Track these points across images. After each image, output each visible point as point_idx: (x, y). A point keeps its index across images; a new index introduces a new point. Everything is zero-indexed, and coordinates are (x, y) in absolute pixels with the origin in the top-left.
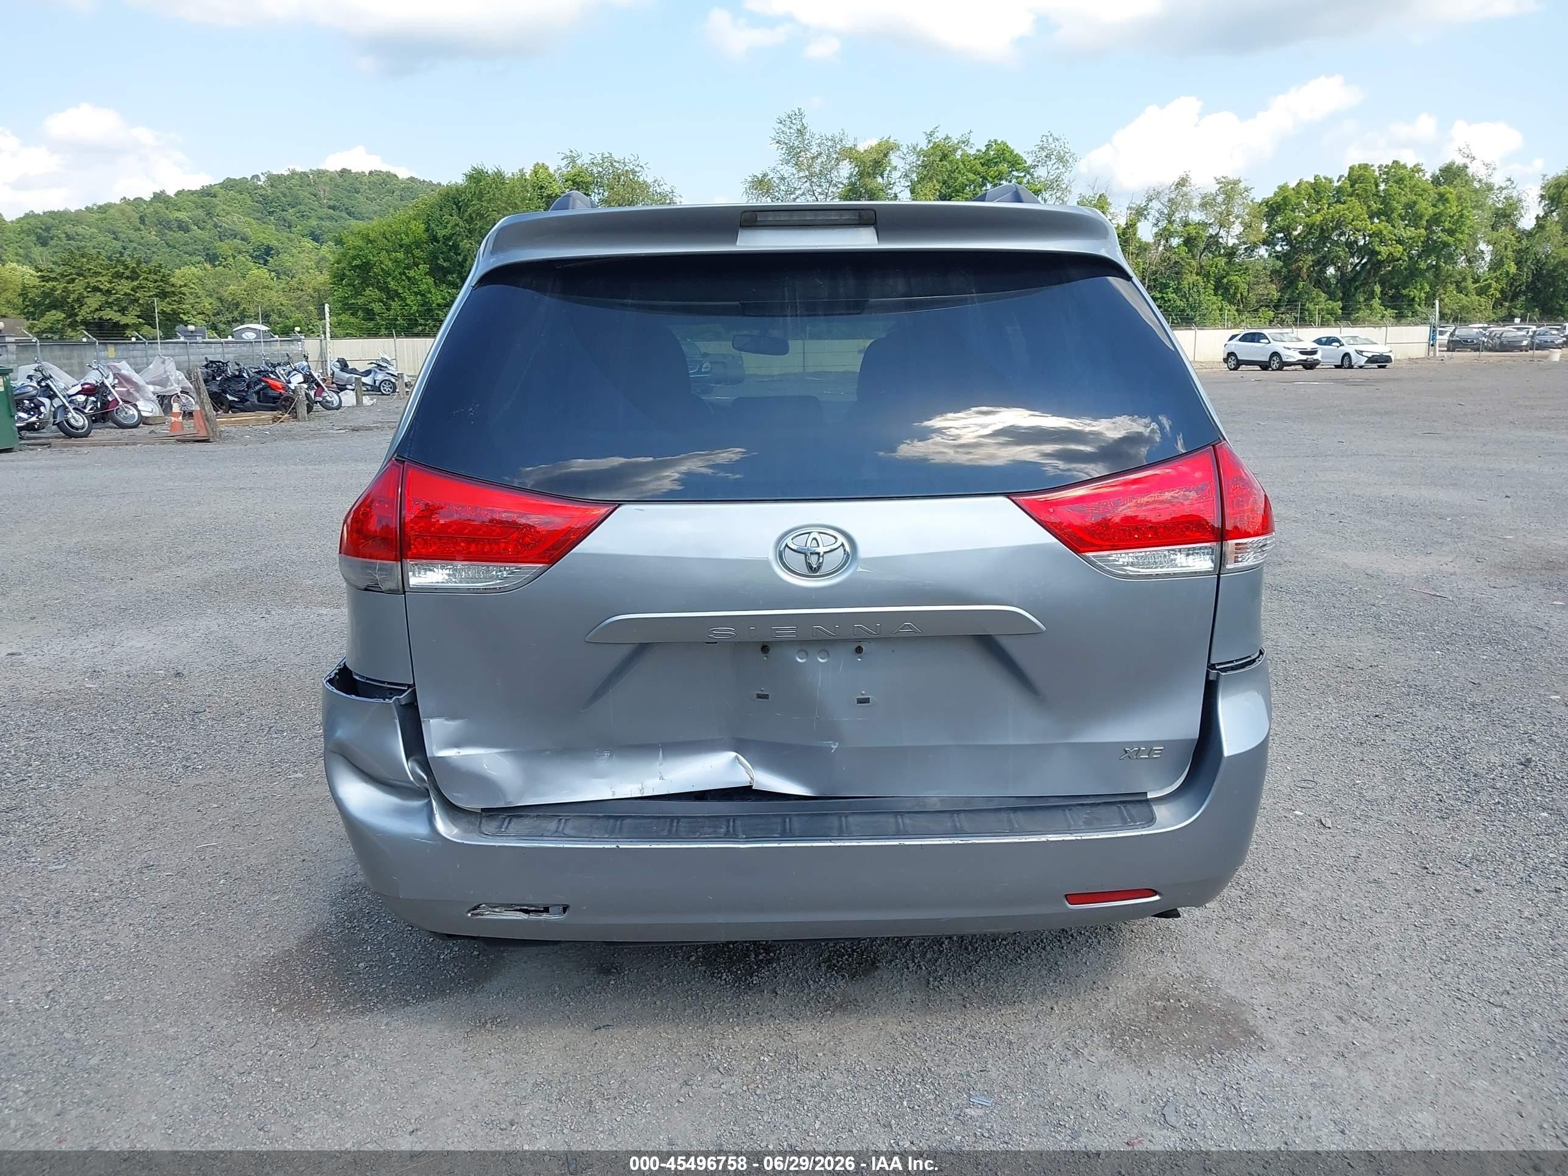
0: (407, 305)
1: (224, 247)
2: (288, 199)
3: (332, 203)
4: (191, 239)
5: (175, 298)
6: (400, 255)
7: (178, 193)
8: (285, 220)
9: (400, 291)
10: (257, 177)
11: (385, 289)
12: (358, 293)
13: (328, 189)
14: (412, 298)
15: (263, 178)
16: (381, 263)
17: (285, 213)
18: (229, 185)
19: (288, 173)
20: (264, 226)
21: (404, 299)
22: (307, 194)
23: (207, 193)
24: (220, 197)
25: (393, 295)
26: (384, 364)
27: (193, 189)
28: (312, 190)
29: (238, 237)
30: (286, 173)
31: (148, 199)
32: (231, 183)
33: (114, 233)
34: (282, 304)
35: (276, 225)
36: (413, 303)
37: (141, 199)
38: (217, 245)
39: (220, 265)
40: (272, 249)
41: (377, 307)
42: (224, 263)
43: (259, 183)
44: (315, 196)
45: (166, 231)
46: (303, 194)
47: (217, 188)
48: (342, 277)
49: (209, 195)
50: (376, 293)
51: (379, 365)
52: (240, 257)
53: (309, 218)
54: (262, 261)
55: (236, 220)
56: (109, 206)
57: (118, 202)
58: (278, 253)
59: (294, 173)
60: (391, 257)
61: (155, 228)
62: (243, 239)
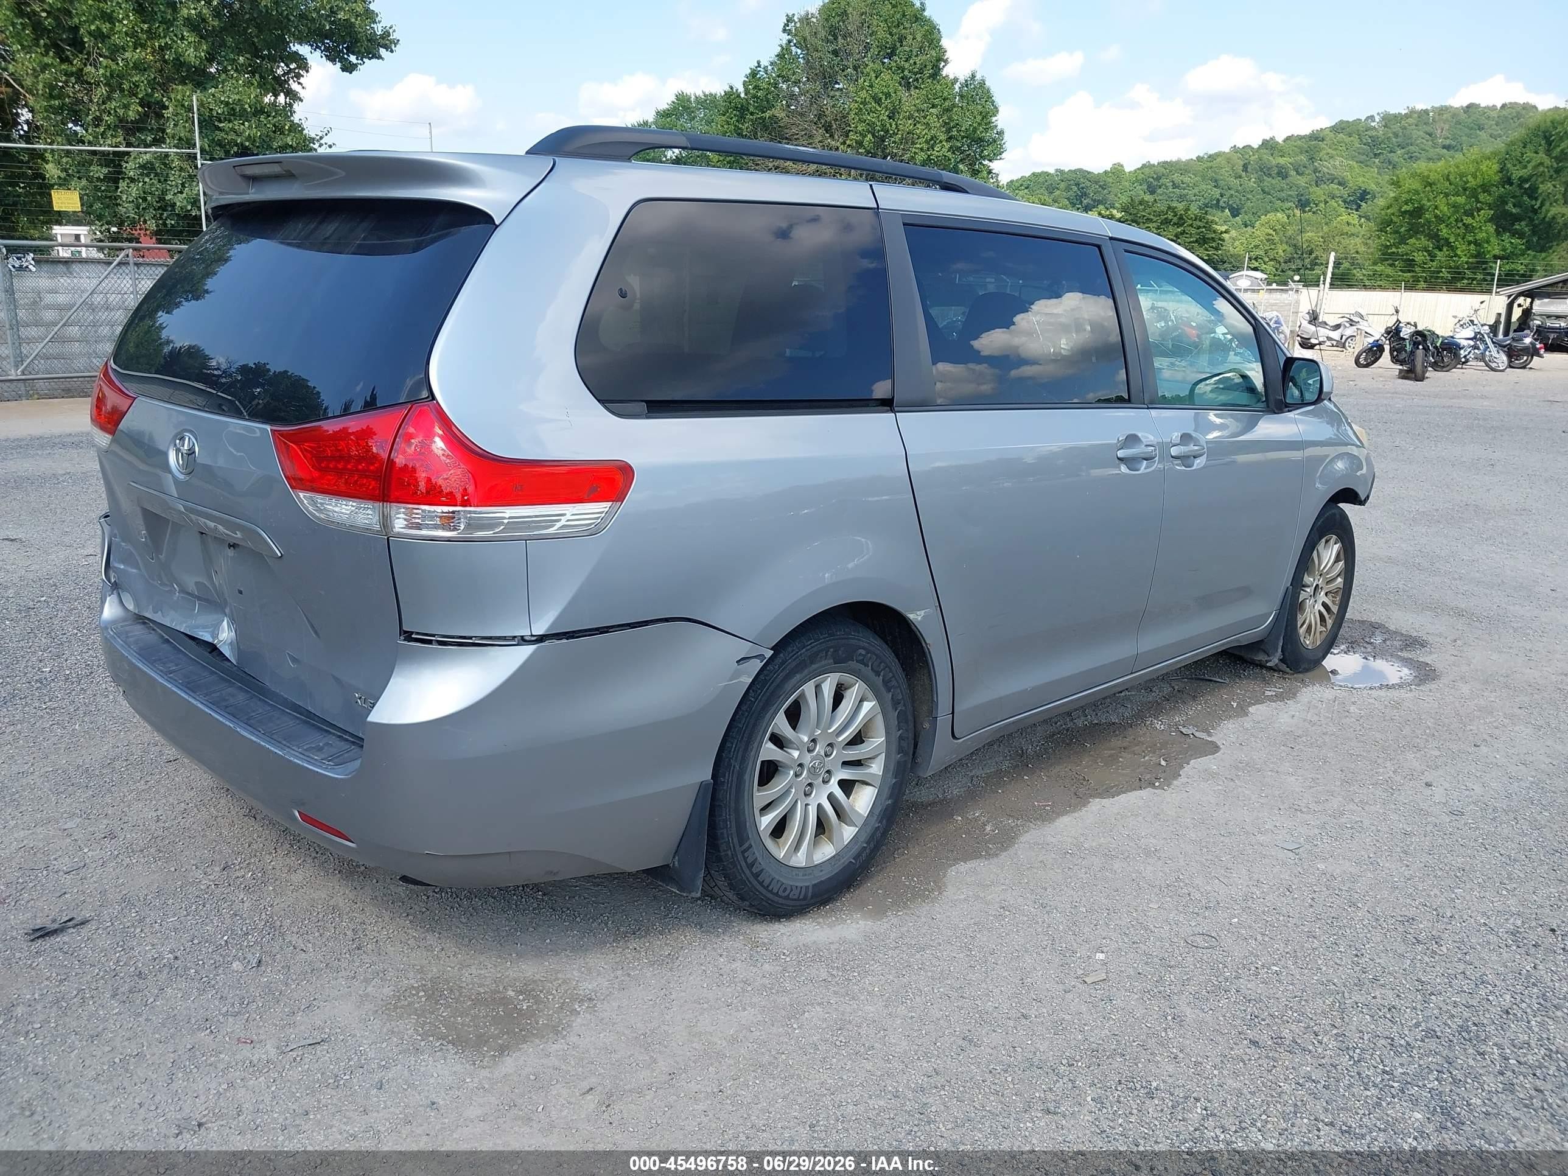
0: (1456, 255)
1: (1318, 193)
2: (1399, 140)
3: (1448, 142)
4: (1288, 184)
5: (1214, 245)
6: (1461, 200)
7: (1288, 139)
8: (1390, 163)
9: (1452, 240)
10: (1372, 118)
11: (1434, 237)
12: (1403, 241)
13: (1447, 127)
14: (1464, 247)
15: (1377, 119)
16: (1436, 207)
17: (1392, 154)
18: (1341, 128)
19: (1406, 111)
20: (1366, 169)
21: (1453, 248)
22: (1421, 133)
23: (1316, 137)
24: (1328, 141)
25: (1441, 243)
26: (1356, 319)
27: (1303, 133)
28: (1428, 129)
29: (1336, 181)
30: (1403, 112)
31: (1256, 146)
32: (1342, 126)
33: (1216, 181)
34: (1357, 252)
35: (1379, 168)
36: (1464, 254)
37: (1250, 146)
38: (1311, 190)
39: (1309, 211)
40: (1369, 193)
41: (1419, 257)
42: (1314, 209)
43: (1373, 124)
44: (1430, 135)
45: (1265, 178)
46: (1418, 134)
47: (1327, 132)
48: (1390, 223)
49: (1316, 139)
50: (1424, 241)
51: (1351, 320)
52: (1333, 203)
53: (1417, 159)
54: (1354, 207)
55: (1336, 164)
56: (1218, 154)
57: (1227, 150)
58: (1374, 197)
59: (1412, 112)
60: (1450, 202)
61: (1256, 175)
62: (1340, 184)
